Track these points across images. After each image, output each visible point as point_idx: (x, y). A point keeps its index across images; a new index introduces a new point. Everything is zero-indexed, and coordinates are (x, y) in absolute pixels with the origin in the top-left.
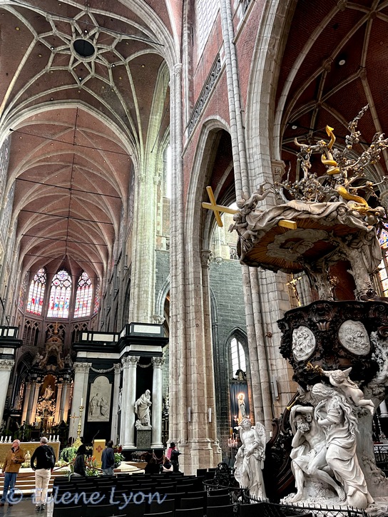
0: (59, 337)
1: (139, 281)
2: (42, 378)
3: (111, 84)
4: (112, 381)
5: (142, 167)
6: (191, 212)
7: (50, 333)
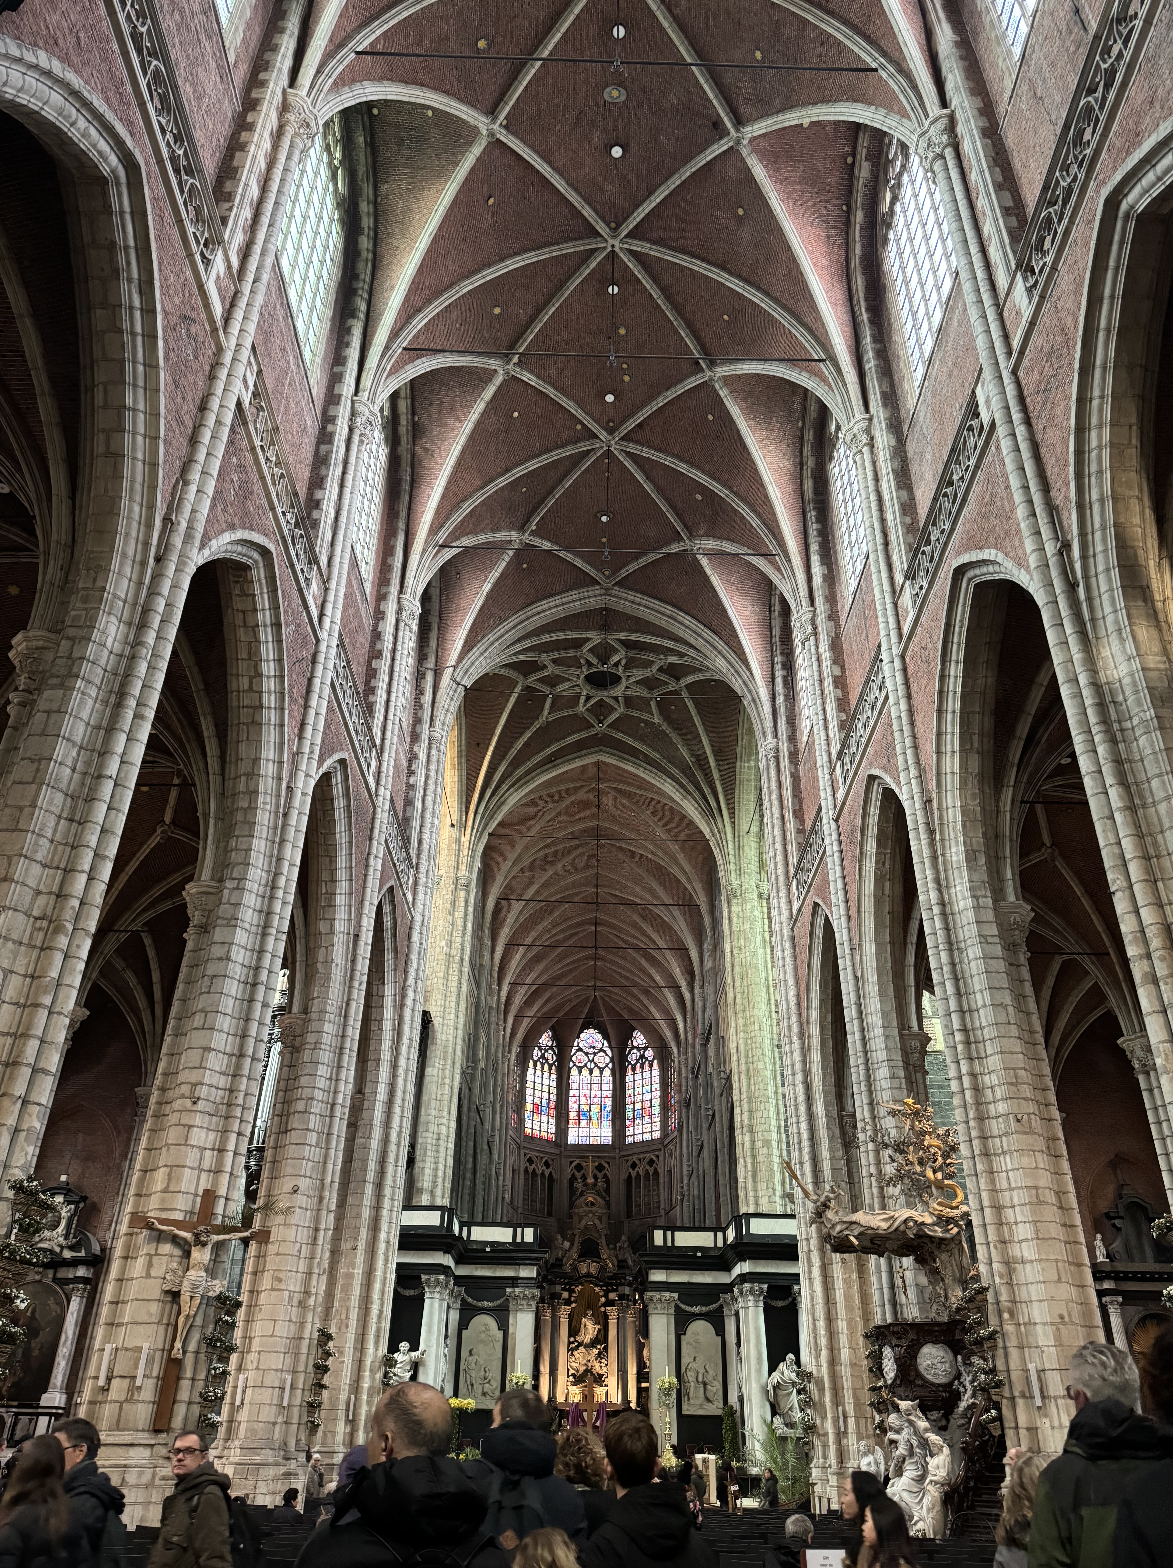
0: (599, 1194)
1: (751, 1118)
2: (571, 1291)
3: (657, 719)
4: (720, 1331)
5: (733, 867)
6: (816, 1042)
7: (579, 1185)
